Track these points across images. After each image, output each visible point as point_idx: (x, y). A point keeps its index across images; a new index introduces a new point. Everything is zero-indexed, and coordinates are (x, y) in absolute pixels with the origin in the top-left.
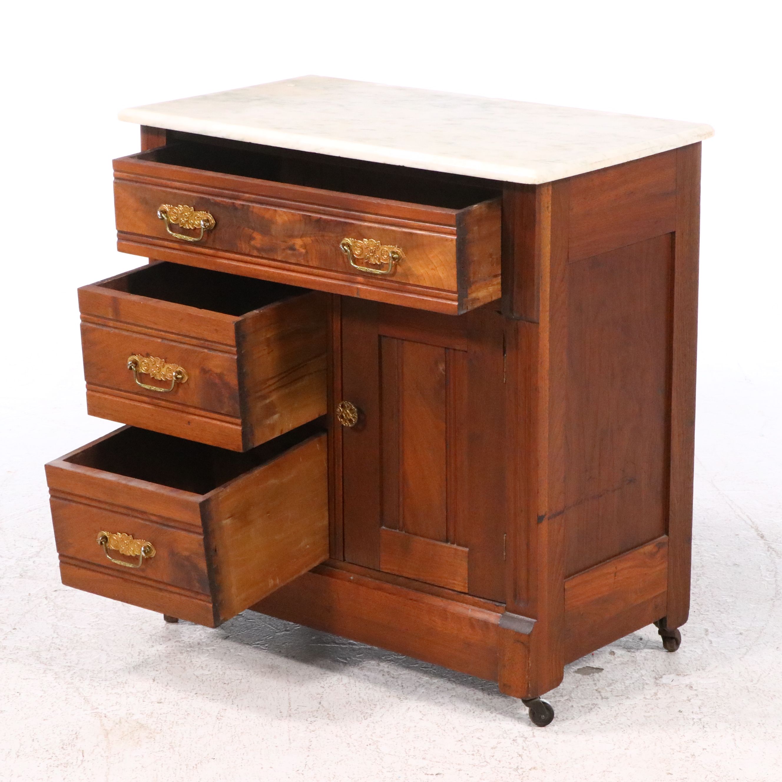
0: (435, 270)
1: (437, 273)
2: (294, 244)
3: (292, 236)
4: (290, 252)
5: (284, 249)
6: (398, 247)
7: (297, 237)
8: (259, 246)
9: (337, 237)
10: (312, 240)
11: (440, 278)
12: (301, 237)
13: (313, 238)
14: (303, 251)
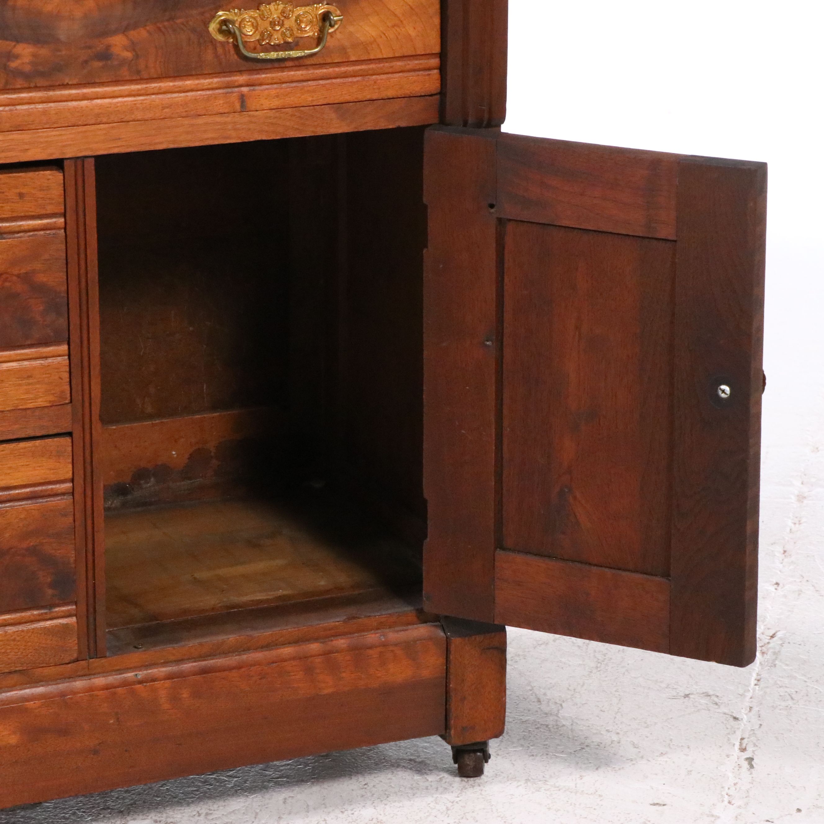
0: (398, 26)
1: (403, 30)
2: (108, 47)
3: (105, 34)
4: (97, 64)
5: (86, 62)
6: (327, 4)
7: (115, 32)
8: (27, 69)
9: (202, 14)
10: (148, 31)
11: (409, 38)
12: (125, 30)
13: (150, 27)
14: (128, 55)
